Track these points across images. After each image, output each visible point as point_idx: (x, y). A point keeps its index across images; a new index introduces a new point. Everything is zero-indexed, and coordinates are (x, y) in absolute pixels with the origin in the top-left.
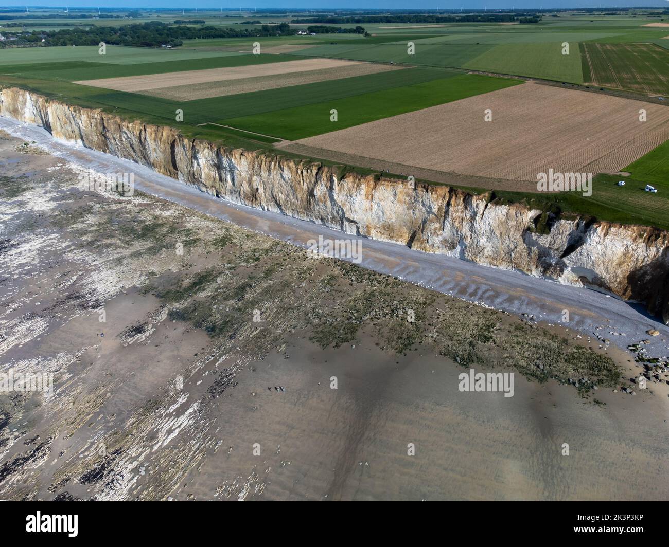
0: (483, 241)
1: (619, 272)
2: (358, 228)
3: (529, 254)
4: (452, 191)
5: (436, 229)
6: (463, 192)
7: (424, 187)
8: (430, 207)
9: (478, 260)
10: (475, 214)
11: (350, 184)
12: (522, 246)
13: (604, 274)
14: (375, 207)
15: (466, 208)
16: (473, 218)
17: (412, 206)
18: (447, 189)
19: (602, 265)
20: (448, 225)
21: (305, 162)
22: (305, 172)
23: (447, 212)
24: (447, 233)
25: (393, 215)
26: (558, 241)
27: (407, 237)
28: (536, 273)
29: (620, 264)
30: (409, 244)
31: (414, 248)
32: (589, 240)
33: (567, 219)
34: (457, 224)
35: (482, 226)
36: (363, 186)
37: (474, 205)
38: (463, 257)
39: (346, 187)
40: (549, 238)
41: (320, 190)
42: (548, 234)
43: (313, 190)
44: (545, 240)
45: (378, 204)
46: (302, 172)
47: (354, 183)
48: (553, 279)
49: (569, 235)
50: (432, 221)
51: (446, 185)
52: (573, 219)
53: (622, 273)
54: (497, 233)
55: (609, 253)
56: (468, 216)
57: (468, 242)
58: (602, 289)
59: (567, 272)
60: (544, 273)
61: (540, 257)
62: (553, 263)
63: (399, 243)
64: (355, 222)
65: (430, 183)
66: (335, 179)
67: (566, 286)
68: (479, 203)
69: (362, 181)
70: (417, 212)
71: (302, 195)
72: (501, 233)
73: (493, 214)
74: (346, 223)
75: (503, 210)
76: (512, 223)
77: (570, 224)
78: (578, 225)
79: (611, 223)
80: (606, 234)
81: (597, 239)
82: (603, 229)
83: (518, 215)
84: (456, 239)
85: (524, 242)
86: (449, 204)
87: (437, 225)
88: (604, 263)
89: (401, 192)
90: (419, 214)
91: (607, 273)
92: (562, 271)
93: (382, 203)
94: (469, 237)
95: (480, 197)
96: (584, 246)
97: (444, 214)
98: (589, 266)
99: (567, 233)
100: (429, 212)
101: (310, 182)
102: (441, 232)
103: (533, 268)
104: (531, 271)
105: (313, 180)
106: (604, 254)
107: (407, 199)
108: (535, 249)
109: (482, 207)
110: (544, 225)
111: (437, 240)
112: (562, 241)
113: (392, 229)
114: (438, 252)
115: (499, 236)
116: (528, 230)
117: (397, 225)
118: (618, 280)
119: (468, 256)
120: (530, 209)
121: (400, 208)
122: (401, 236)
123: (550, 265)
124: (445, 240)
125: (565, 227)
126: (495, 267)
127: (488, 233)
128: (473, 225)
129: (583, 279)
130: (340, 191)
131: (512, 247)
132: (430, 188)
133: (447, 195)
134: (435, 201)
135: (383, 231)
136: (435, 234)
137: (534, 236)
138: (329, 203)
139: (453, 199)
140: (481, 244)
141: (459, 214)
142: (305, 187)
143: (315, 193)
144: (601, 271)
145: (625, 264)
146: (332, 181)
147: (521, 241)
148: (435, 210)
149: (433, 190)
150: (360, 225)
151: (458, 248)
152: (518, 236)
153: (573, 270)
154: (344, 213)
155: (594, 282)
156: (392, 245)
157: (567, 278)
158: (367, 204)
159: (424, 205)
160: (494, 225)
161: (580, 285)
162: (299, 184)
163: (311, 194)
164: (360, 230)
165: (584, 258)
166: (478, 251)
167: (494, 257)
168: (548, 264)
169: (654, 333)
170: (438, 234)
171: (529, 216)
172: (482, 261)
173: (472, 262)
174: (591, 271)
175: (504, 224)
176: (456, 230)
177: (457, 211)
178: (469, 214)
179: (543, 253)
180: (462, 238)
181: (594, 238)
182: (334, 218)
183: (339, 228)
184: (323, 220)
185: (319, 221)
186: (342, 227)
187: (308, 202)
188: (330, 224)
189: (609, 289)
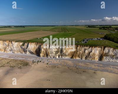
0: (15, 49)
4: (9, 41)
6: (11, 41)
7: (5, 41)
8: (6, 45)
12: (21, 49)
19: (31, 49)
24: (10, 49)
25: (1, 47)
28: (24, 53)
31: (5, 52)
35: (14, 46)
37: (12, 43)
44: (23, 47)
48: (26, 53)
53: (35, 50)
55: (32, 47)
57: (13, 49)
59: (28, 52)
61: (24, 50)
70: (4, 46)
75: (17, 43)
76: (19, 45)
79: (31, 43)
83: (19, 43)
87: (8, 47)
89: (1, 42)
95: (13, 41)
96: (28, 47)
97: (8, 45)
107: (3, 44)
109: (14, 43)
110: (23, 45)
112: (26, 47)
114: (9, 52)
115: (17, 48)
116: (21, 46)
117: (2, 49)
119: (14, 52)
122: (3, 51)
125: (26, 44)
129: (30, 53)
134: (7, 43)
151: (12, 51)
152: (20, 47)
157: (28, 53)
160: (16, 46)
165: (29, 49)
166: (15, 51)
167: (17, 51)
168: (25, 51)
169: (38, 58)
170: (8, 49)
171: (21, 44)
172: (16, 52)
173: (14, 53)
174: (30, 51)
175: (18, 45)
176: (11, 48)
177: (10, 44)
178: (12, 45)
179: (24, 49)
180: (12, 49)
181: (29, 45)
189: (34, 53)
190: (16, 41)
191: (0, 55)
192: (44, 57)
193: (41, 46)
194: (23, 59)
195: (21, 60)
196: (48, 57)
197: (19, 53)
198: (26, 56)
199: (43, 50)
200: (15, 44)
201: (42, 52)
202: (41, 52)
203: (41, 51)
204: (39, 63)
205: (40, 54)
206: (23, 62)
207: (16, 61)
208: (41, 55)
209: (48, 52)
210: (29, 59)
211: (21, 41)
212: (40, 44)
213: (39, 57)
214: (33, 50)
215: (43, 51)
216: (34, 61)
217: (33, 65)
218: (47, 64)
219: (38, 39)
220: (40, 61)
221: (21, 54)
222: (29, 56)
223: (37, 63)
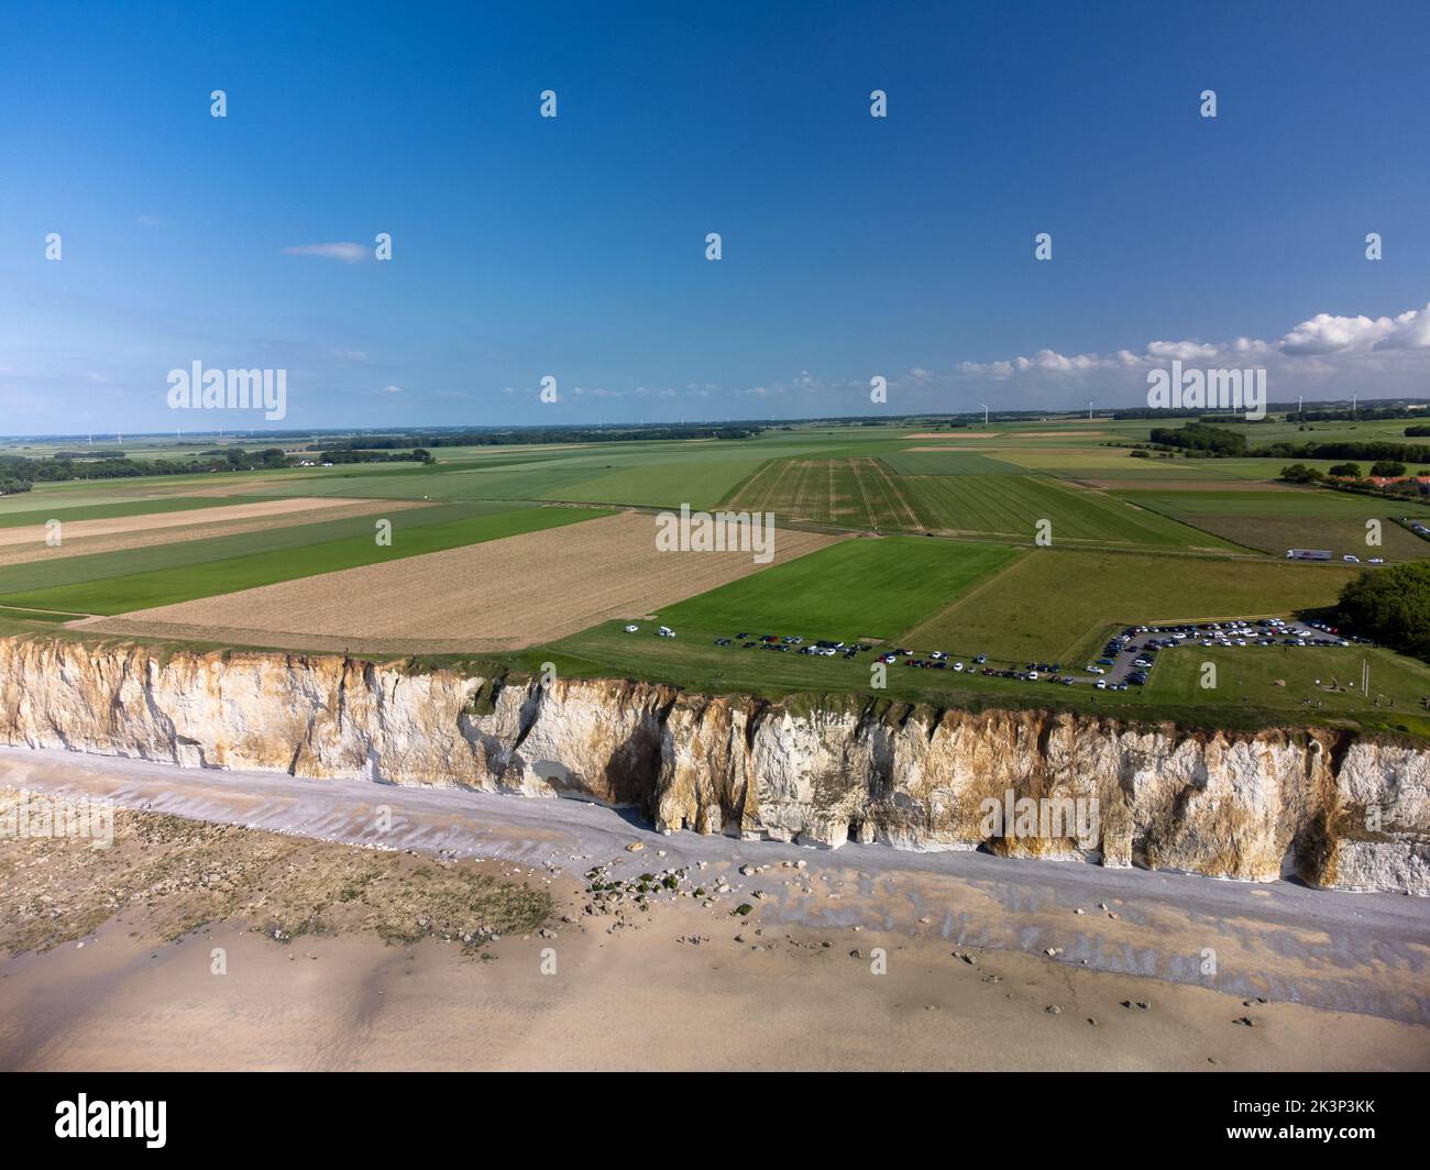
0: (402, 742)
1: (596, 759)
2: (202, 753)
3: (474, 754)
4: (348, 664)
5: (330, 732)
6: (362, 662)
7: (302, 662)
8: (317, 698)
9: (399, 778)
10: (382, 696)
11: (181, 672)
12: (461, 742)
13: (578, 768)
14: (227, 707)
15: (369, 689)
16: (380, 705)
17: (288, 699)
18: (342, 661)
19: (569, 751)
20: (346, 723)
21: (108, 645)
22: (103, 663)
23: (342, 701)
24: (347, 739)
25: (261, 719)
26: (508, 723)
27: (288, 756)
28: (488, 785)
29: (594, 746)
30: (292, 772)
31: (299, 774)
32: (543, 713)
33: (514, 684)
34: (359, 719)
35: (396, 716)
36: (202, 672)
37: (379, 681)
38: (378, 780)
39: (173, 678)
40: (494, 720)
41: (131, 692)
42: (492, 713)
43: (118, 695)
44: (488, 725)
45: (232, 701)
46: (98, 663)
47: (187, 668)
48: (511, 791)
49: (521, 710)
50: (322, 721)
51: (338, 654)
52: (523, 682)
53: (601, 759)
54: (421, 725)
55: (576, 729)
56: (374, 703)
57: (379, 747)
58: (583, 795)
59: (528, 772)
60: (499, 782)
61: (489, 755)
62: (507, 762)
63: (274, 770)
64: (196, 743)
65: (308, 653)
66: (155, 667)
67: (532, 800)
68: (386, 677)
69: (200, 662)
70: (298, 708)
71: (101, 707)
72: (426, 723)
73: (408, 692)
74: (180, 747)
75: (423, 683)
76: (440, 703)
77: (518, 691)
78: (531, 689)
79: (570, 681)
80: (565, 699)
81: (554, 709)
82: (558, 690)
83: (447, 688)
84: (364, 746)
85: (463, 734)
86: (343, 685)
87: (331, 726)
88: (572, 747)
89: (267, 675)
90: (302, 711)
91: (580, 763)
92: (521, 773)
93: (238, 699)
94: (381, 739)
95: (387, 667)
96: (539, 723)
97: (338, 704)
98: (552, 757)
99: (518, 707)
100: (316, 705)
101: (114, 679)
102: (339, 737)
103: (483, 778)
104: (480, 782)
105: (119, 674)
106: (570, 733)
107: (280, 687)
108: (478, 743)
109: (390, 682)
110: (487, 700)
111: (334, 753)
112: (513, 722)
113: (263, 745)
114: (340, 775)
115: (423, 730)
116: (465, 711)
117: (269, 737)
118: (598, 773)
119: (386, 773)
120: (467, 678)
121: (272, 704)
122: (279, 757)
123: (504, 767)
124: (348, 752)
125: (514, 696)
126: (427, 786)
127: (407, 728)
128: (382, 717)
129: (554, 782)
130: (163, 686)
131: (448, 746)
132: (310, 662)
133: (341, 670)
134: (321, 682)
135: (246, 751)
136: (329, 742)
137: (473, 720)
138: (147, 714)
139: (349, 675)
140: (400, 749)
141: (360, 701)
142: (105, 690)
143: (122, 699)
144: (571, 763)
145: (602, 744)
146: (148, 671)
147: (457, 735)
148: (324, 700)
149: (315, 665)
150: (204, 747)
151: (369, 763)
152: (453, 725)
153: (536, 769)
154: (173, 729)
155: (567, 785)
156: (264, 775)
157: (531, 784)
158: (212, 704)
159: (306, 693)
160: (414, 711)
161: (552, 793)
162: (95, 686)
163: (116, 702)
164: (206, 755)
165: (544, 744)
166: (398, 761)
167: (423, 769)
169: (638, 847)
170: (334, 742)
171: (465, 688)
172: (407, 779)
173: (392, 783)
174: (558, 765)
175: (428, 707)
176: (359, 729)
177: (356, 695)
178: (374, 698)
179: (491, 749)
180: (370, 743)
181: (549, 709)
182: (159, 741)
183: (170, 757)
184: (140, 747)
185: (135, 753)
186: (175, 756)
187: (114, 718)
188: (154, 754)
189: (590, 792)
190: (414, 667)
191: (259, 804)
192: (699, 828)
193: (671, 722)
194: (495, 850)
195: (472, 858)
196: (736, 836)
197: (441, 784)
198: (512, 819)
199: (684, 759)
200: (408, 695)
201: (679, 778)
202: (667, 785)
203: (666, 769)
204: (659, 901)
205: (656, 803)
206: (489, 881)
207: (424, 873)
208: (673, 808)
209: (739, 781)
210: (547, 855)
211: (465, 659)
212: (658, 698)
213: (648, 834)
214: (588, 763)
215: (693, 774)
216: (608, 877)
217: (600, 923)
218: (744, 909)
219: (616, 627)
220: (668, 883)
221: (465, 800)
222: (548, 822)
223: (638, 899)
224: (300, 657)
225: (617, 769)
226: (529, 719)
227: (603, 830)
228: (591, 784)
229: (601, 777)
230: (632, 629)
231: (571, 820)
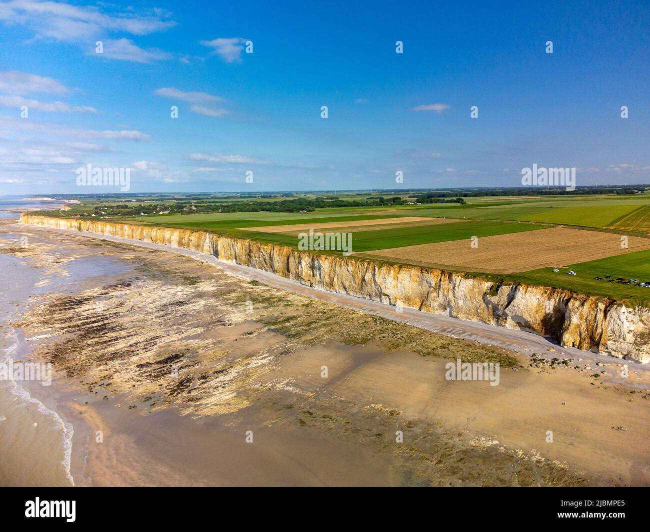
0: (461, 303)
1: (537, 317)
2: (390, 299)
3: (488, 310)
4: (443, 272)
5: (434, 297)
6: (448, 273)
7: (426, 271)
8: (430, 284)
9: (459, 316)
10: (455, 285)
11: (385, 271)
12: (483, 305)
13: (529, 319)
14: (399, 285)
15: (450, 282)
16: (454, 288)
17: (420, 283)
18: (441, 272)
19: (526, 312)
20: (441, 294)
21: (361, 261)
22: (360, 266)
23: (440, 286)
24: (441, 299)
25: (410, 290)
26: (502, 300)
27: (419, 304)
28: (493, 322)
29: (537, 312)
30: (420, 309)
31: (422, 311)
32: (517, 297)
33: (506, 285)
34: (445, 293)
35: (459, 293)
36: (392, 272)
37: (454, 280)
38: (451, 315)
39: (382, 273)
40: (497, 298)
41: (368, 276)
42: (496, 295)
43: (364, 277)
44: (494, 299)
45: (401, 283)
46: (359, 267)
47: (387, 270)
48: (502, 325)
49: (508, 295)
50: (432, 292)
51: (439, 269)
52: (509, 285)
53: (539, 317)
54: (468, 297)
55: (530, 304)
56: (452, 288)
57: (452, 304)
58: (531, 330)
59: (509, 319)
60: (497, 322)
61: (494, 311)
62: (501, 314)
63: (414, 308)
64: (388, 296)
65: (429, 268)
66: (377, 269)
67: (510, 330)
68: (457, 278)
69: (392, 268)
70: (424, 287)
71: (358, 281)
72: (471, 297)
73: (465, 285)
74: (383, 297)
75: (470, 282)
76: (476, 290)
77: (507, 288)
78: (512, 288)
79: (528, 285)
80: (526, 292)
81: (521, 295)
82: (523, 289)
83: (479, 285)
84: (447, 303)
85: (484, 302)
86: (440, 280)
87: (435, 294)
88: (527, 311)
89: (414, 275)
90: (425, 289)
91: (530, 318)
92: (506, 319)
93: (403, 282)
94: (453, 301)
95: (457, 275)
96: (515, 300)
97: (438, 287)
98: (519, 314)
99: (507, 294)
100: (430, 287)
101: (363, 272)
102: (438, 299)
103: (491, 319)
104: (490, 321)
105: (365, 270)
106: (527, 305)
107: (418, 279)
108: (490, 306)
109: (458, 280)
110: (494, 290)
111: (436, 304)
112: (504, 299)
113: (410, 299)
114: (437, 313)
115: (469, 299)
116: (486, 293)
117: (413, 296)
118: (538, 322)
119: (454, 314)
120: (487, 282)
121: (414, 285)
122: (416, 304)
123: (500, 316)
124: (441, 304)
125: (505, 290)
126: (469, 320)
127: (463, 298)
128: (454, 293)
129: (519, 324)
130: (379, 275)
131: (478, 306)
132: (429, 271)
133: (440, 275)
134: (432, 278)
135: (405, 301)
136: (434, 300)
137: (489, 297)
138: (373, 284)
139: (443, 277)
140: (460, 305)
141: (446, 286)
142: (360, 275)
143: (366, 278)
144: (527, 317)
145: (540, 311)
146: (374, 270)
147: (482, 302)
148: (433, 285)
149: (431, 272)
150: (391, 297)
151: (448, 309)
152: (481, 298)
153: (513, 318)
154: (381, 290)
155: (525, 326)
156: (410, 309)
157: (510, 324)
158: (394, 283)
159: (427, 282)
160: (466, 292)
161: (518, 328)
162: (357, 274)
163: (363, 280)
164: (391, 301)
165: (516, 309)
166: (459, 309)
167: (468, 313)
168: (499, 316)
169: (552, 350)
170: (436, 301)
171: (486, 285)
172: (462, 317)
173: (456, 317)
174: (521, 317)
175: (472, 291)
176: (446, 297)
177: (445, 284)
178: (451, 286)
179: (495, 309)
180: (449, 302)
181: (519, 295)
182: (376, 294)
183: (379, 300)
184: (370, 296)
185: (368, 297)
186: (381, 300)
187: (362, 285)
188: (374, 298)
189: (534, 329)
190: (467, 276)
191: (409, 318)
192: (580, 347)
193: (570, 305)
194: (495, 343)
195: (487, 344)
196: (597, 352)
197: (475, 320)
198: (502, 335)
199: (575, 319)
200: (465, 286)
201: (572, 327)
202: (567, 329)
203: (567, 323)
204: (560, 368)
205: (562, 335)
206: (493, 352)
207: (469, 346)
208: (568, 338)
209: (599, 331)
210: (515, 347)
211: (487, 275)
212: (565, 295)
213: (557, 347)
214: (535, 319)
215: (579, 326)
216: (539, 357)
217: (535, 370)
218: (596, 376)
219: (551, 270)
220: (564, 362)
221: (483, 326)
222: (515, 337)
223: (551, 365)
224: (426, 269)
225: (546, 321)
226: (511, 299)
227: (538, 343)
228: (534, 326)
229: (539, 324)
230: (556, 271)
231: (525, 338)
